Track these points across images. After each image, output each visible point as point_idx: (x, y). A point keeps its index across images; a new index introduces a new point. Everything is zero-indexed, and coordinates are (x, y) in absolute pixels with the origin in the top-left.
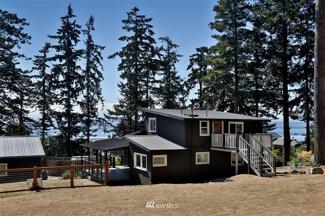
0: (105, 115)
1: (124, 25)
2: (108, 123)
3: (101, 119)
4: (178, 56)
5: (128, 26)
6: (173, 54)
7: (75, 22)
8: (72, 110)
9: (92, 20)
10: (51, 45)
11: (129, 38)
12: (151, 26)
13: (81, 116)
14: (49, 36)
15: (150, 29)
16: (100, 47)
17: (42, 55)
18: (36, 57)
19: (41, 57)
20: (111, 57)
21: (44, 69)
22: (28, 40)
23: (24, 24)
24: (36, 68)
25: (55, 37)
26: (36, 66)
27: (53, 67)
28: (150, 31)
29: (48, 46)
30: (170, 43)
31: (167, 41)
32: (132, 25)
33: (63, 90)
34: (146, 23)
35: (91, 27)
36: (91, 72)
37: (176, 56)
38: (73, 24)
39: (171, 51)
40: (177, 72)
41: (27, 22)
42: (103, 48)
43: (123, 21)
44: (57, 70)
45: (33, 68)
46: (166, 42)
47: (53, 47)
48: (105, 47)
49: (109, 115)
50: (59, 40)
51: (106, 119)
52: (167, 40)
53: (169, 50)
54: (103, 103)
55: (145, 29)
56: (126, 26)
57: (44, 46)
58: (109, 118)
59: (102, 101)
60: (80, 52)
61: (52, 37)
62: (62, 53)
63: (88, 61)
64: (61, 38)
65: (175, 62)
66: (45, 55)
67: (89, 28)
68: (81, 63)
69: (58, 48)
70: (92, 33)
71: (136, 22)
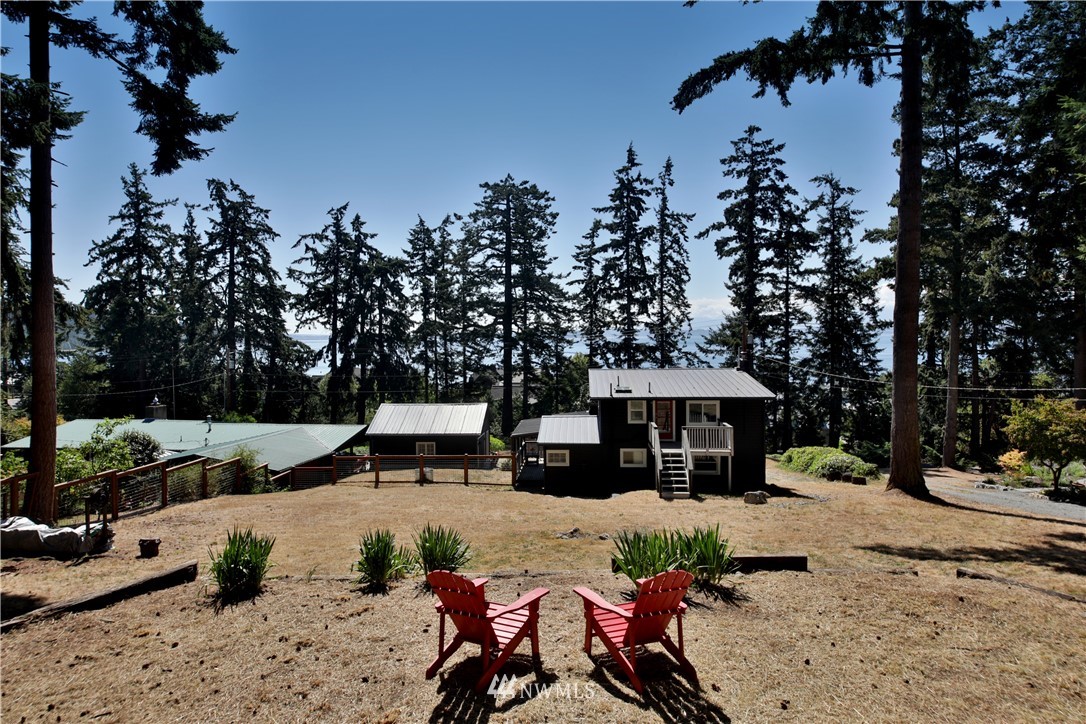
0: (698, 346)
1: (726, 168)
2: (703, 362)
3: (690, 353)
4: (854, 213)
5: (734, 169)
6: (844, 209)
7: (639, 175)
8: (635, 340)
9: (669, 167)
10: (603, 223)
11: (740, 192)
12: (781, 162)
13: (653, 349)
14: (595, 209)
15: (779, 167)
16: (684, 216)
17: (588, 242)
18: (578, 247)
19: (587, 247)
20: (701, 235)
21: (592, 266)
22: (551, 227)
23: (548, 200)
24: (579, 267)
25: (605, 210)
26: (578, 264)
27: (604, 263)
28: (778, 173)
29: (597, 225)
30: (836, 187)
31: (831, 184)
32: (744, 165)
33: (621, 302)
34: (770, 157)
35: (667, 181)
36: (667, 268)
37: (849, 214)
38: (638, 179)
39: (839, 204)
40: (855, 248)
41: (551, 195)
42: (689, 218)
43: (723, 162)
44: (610, 266)
45: (575, 268)
46: (828, 184)
47: (604, 227)
48: (694, 215)
49: (706, 346)
50: (613, 213)
51: (701, 355)
52: (828, 181)
53: (833, 203)
54: (689, 325)
55: (769, 170)
56: (731, 169)
57: (592, 225)
58: (706, 351)
59: (689, 320)
60: (649, 231)
61: (600, 210)
62: (618, 236)
63: (662, 246)
64: (617, 209)
65: (852, 227)
66: (593, 243)
67: (664, 184)
68: (651, 250)
69: (612, 228)
70: (669, 190)
71: (752, 157)
